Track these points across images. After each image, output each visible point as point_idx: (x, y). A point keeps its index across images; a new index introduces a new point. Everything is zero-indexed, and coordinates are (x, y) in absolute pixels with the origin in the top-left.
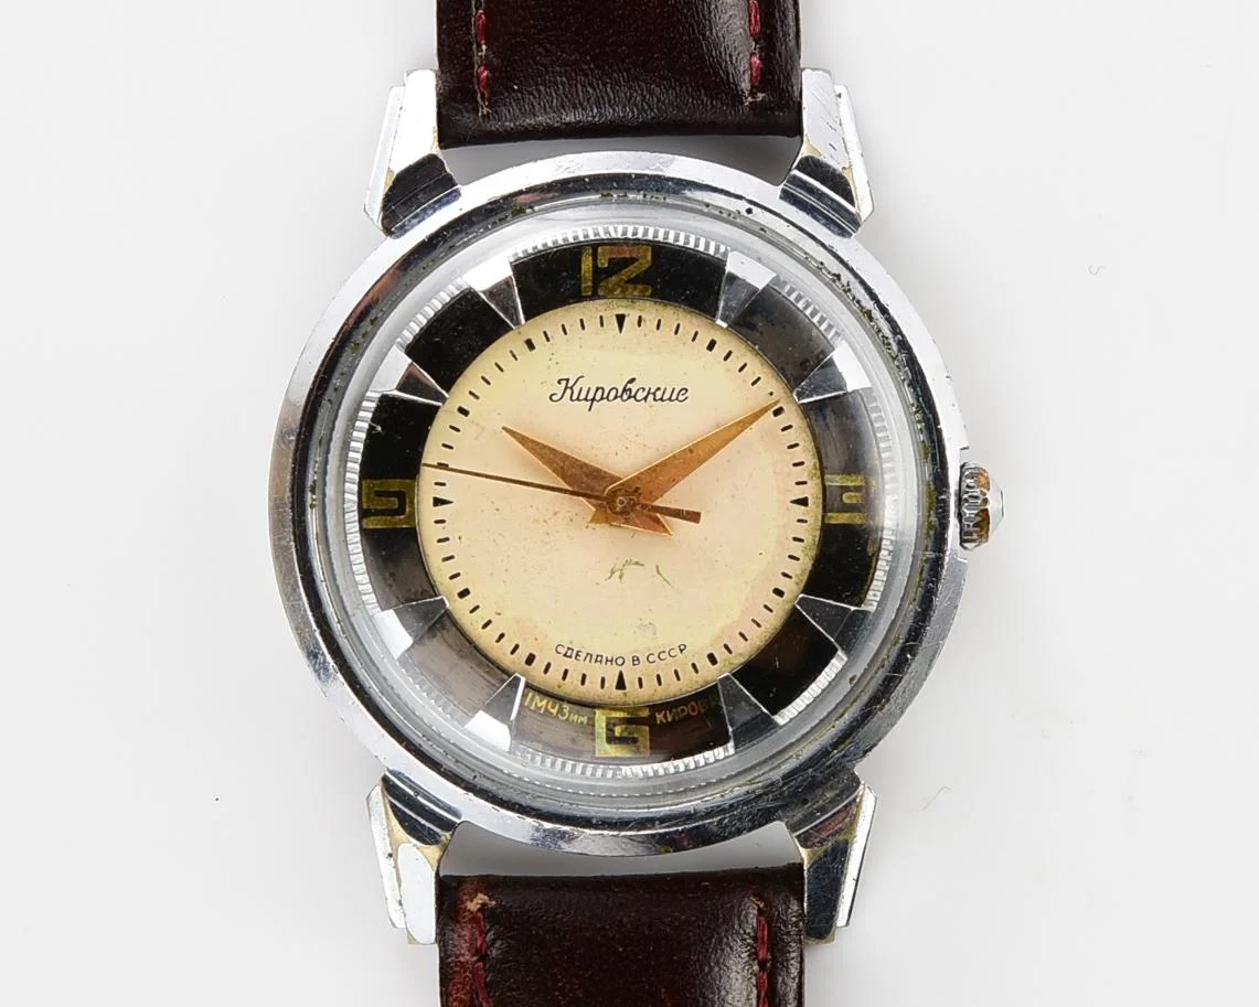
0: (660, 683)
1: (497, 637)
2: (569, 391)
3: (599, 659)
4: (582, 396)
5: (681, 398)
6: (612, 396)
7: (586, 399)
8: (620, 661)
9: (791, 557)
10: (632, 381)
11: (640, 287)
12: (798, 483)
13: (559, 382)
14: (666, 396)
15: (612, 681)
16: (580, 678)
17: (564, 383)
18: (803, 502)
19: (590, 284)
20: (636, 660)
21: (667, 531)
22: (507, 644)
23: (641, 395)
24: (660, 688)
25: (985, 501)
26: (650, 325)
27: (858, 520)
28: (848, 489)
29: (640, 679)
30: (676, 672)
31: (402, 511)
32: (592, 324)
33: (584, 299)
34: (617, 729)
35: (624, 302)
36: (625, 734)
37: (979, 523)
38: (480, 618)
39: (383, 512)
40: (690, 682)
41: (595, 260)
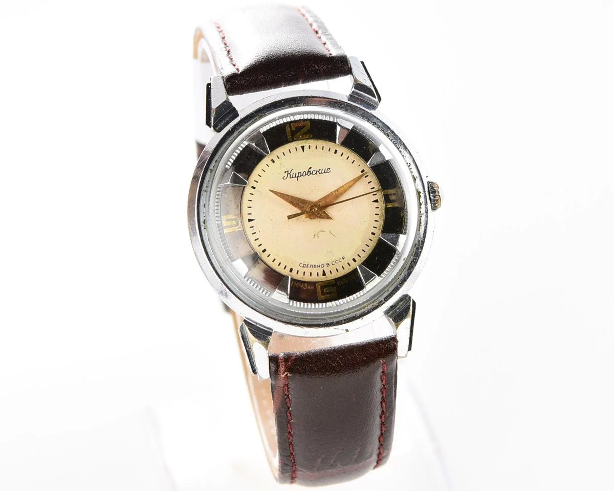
0: (338, 271)
1: (278, 264)
2: (289, 175)
3: (315, 266)
4: (294, 176)
6: (304, 174)
7: (295, 177)
8: (322, 266)
9: (375, 221)
10: (310, 168)
11: (308, 135)
12: (374, 195)
13: (285, 172)
14: (323, 172)
15: (321, 273)
16: (310, 274)
17: (287, 172)
18: (377, 201)
19: (290, 137)
20: (328, 265)
21: (332, 219)
22: (282, 266)
23: (314, 173)
24: (338, 273)
25: (439, 192)
26: (313, 148)
27: (396, 205)
28: (391, 195)
29: (331, 271)
30: (343, 267)
31: (238, 224)
32: (293, 151)
33: (290, 142)
34: (325, 290)
35: (303, 141)
36: (328, 291)
37: (437, 200)
38: (271, 258)
39: (231, 226)
40: (348, 270)
41: (291, 128)
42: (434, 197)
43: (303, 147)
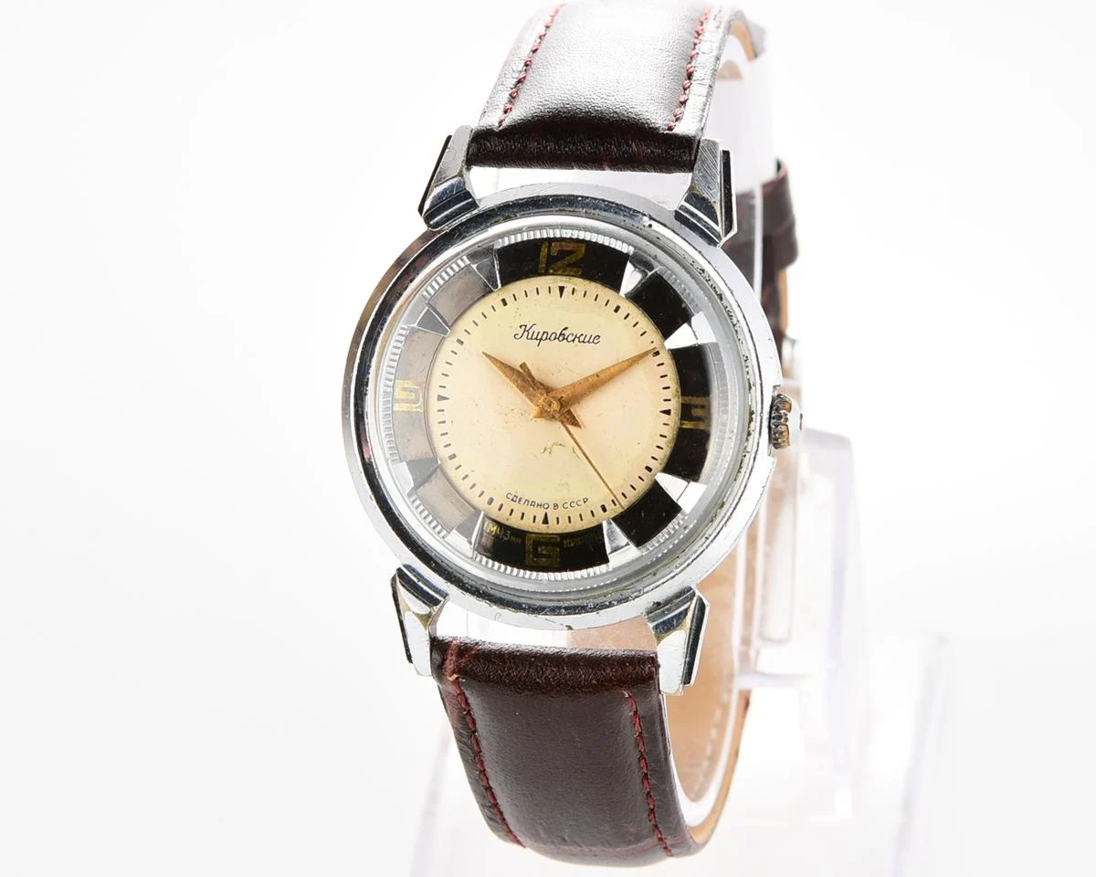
0: (570, 522)
1: (470, 486)
2: (526, 333)
3: (533, 504)
4: (535, 337)
5: (596, 341)
6: (552, 338)
7: (536, 339)
8: (546, 506)
9: (658, 447)
10: (565, 329)
11: (575, 269)
12: (666, 400)
13: (521, 327)
14: (587, 340)
15: (540, 519)
16: (520, 515)
17: (523, 327)
18: (668, 412)
19: (544, 265)
20: (556, 506)
21: (580, 426)
22: (477, 491)
23: (570, 338)
24: (570, 525)
25: (786, 420)
26: (579, 294)
27: (702, 426)
28: (696, 407)
29: (558, 519)
30: (581, 515)
31: (418, 401)
32: (543, 291)
33: (540, 275)
34: (539, 549)
35: (564, 278)
36: (544, 552)
37: (781, 433)
38: (461, 473)
39: (407, 401)
40: (588, 523)
41: (549, 250)
42: (777, 426)
43: (562, 289)
